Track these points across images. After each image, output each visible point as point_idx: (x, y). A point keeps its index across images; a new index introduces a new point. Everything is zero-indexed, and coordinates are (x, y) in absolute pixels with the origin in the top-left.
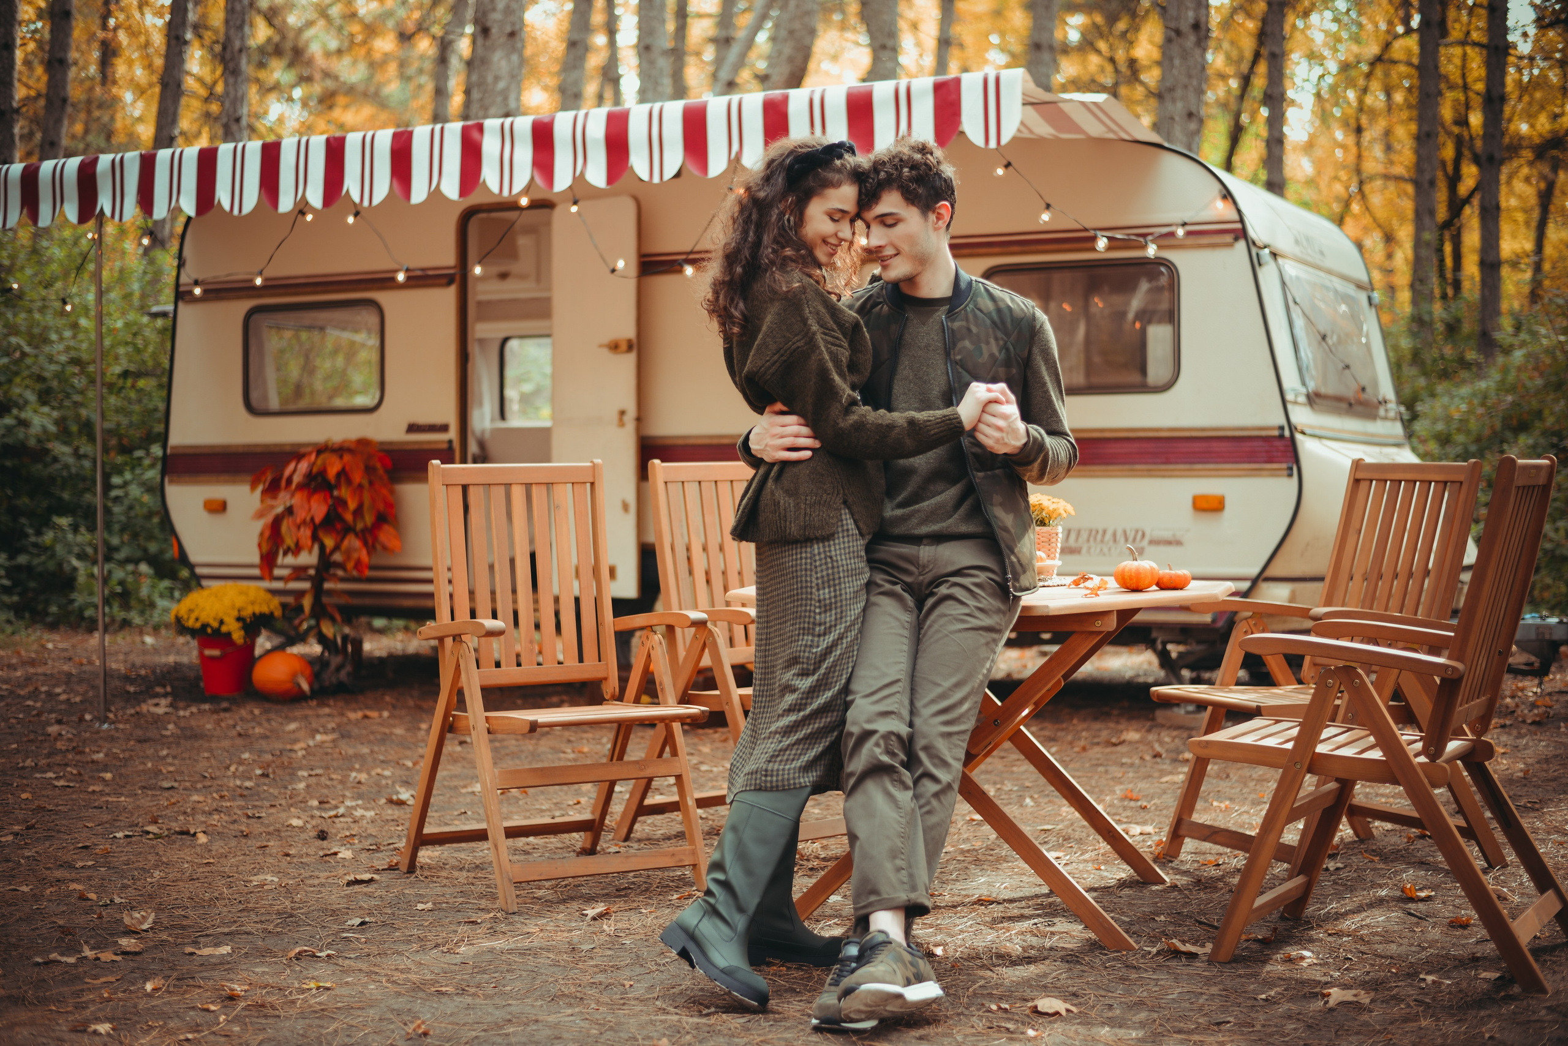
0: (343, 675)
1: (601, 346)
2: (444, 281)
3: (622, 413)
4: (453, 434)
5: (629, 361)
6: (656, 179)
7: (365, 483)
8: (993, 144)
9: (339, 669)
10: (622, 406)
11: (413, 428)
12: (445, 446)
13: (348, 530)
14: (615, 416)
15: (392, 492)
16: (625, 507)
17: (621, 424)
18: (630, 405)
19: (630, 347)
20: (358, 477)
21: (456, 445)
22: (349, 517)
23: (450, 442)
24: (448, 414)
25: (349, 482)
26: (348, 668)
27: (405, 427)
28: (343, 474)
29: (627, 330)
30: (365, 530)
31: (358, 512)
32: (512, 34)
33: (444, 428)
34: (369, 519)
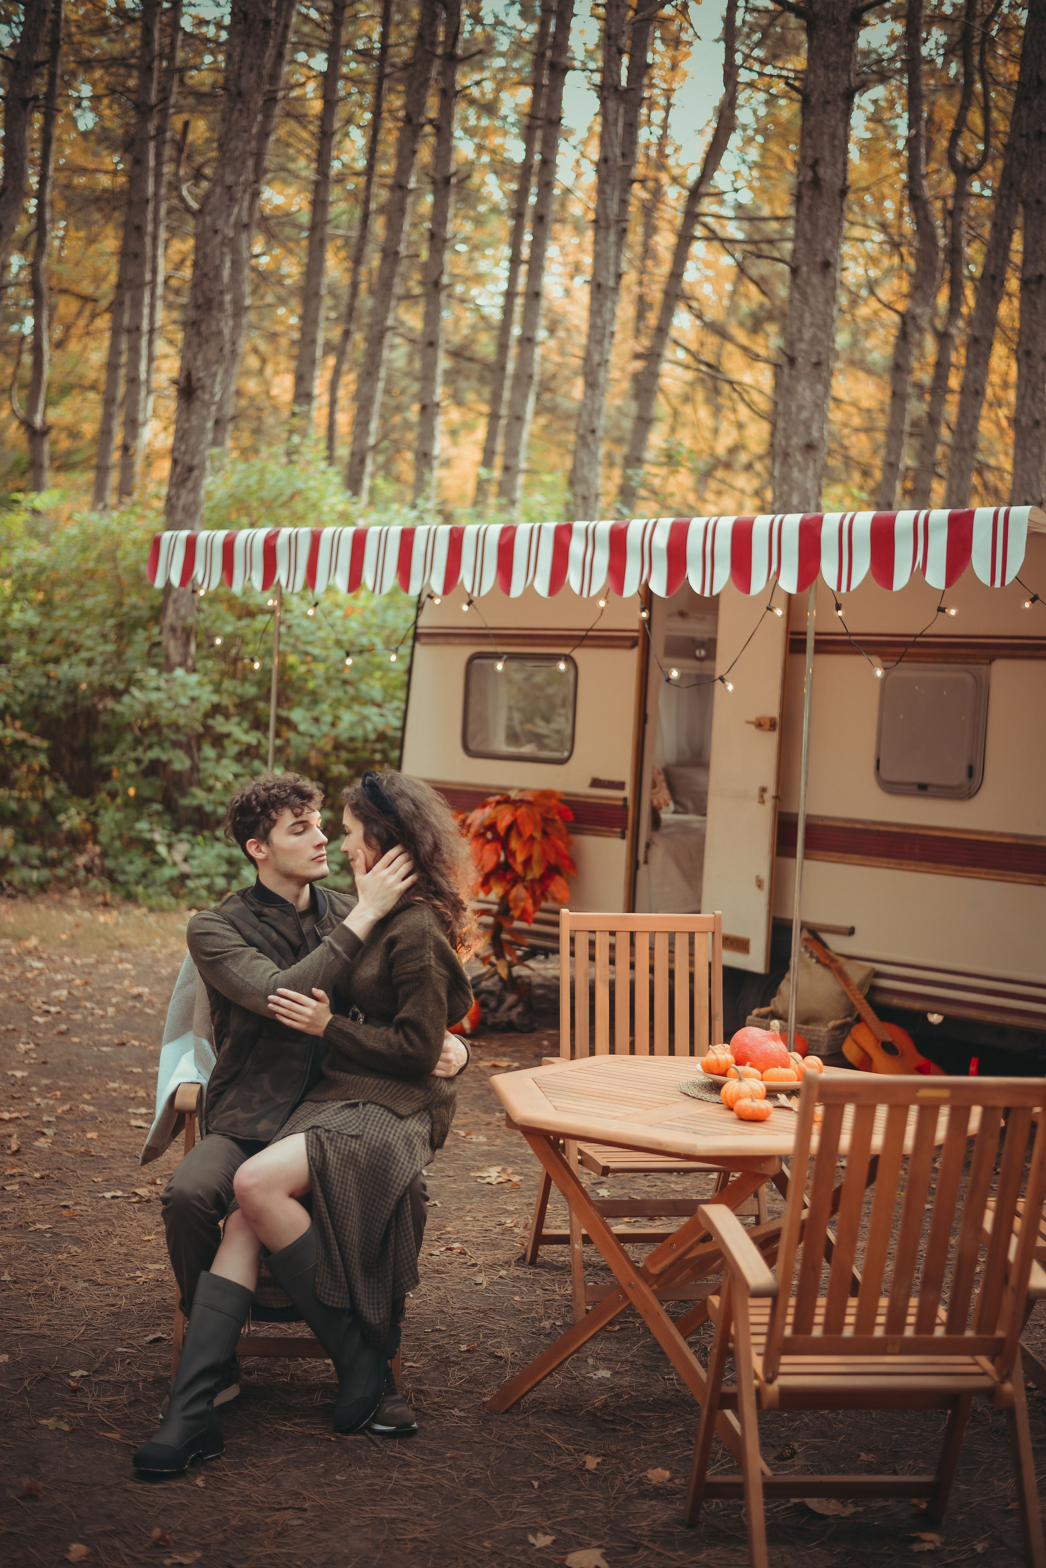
0: (514, 1014)
1: (748, 722)
2: (629, 643)
3: (763, 790)
4: (627, 793)
5: (772, 739)
6: (707, 594)
7: (538, 835)
8: (998, 584)
9: (511, 1008)
10: (764, 784)
11: (596, 783)
12: (620, 803)
13: (516, 880)
14: (756, 792)
15: (569, 844)
16: (759, 884)
17: (762, 802)
18: (770, 783)
19: (772, 726)
20: (528, 830)
21: (630, 803)
22: (519, 868)
23: (625, 799)
24: (624, 772)
25: (520, 834)
26: (519, 1009)
27: (588, 781)
28: (512, 827)
29: (773, 711)
30: (533, 881)
31: (527, 863)
32: (818, 364)
33: (620, 786)
34: (536, 872)
